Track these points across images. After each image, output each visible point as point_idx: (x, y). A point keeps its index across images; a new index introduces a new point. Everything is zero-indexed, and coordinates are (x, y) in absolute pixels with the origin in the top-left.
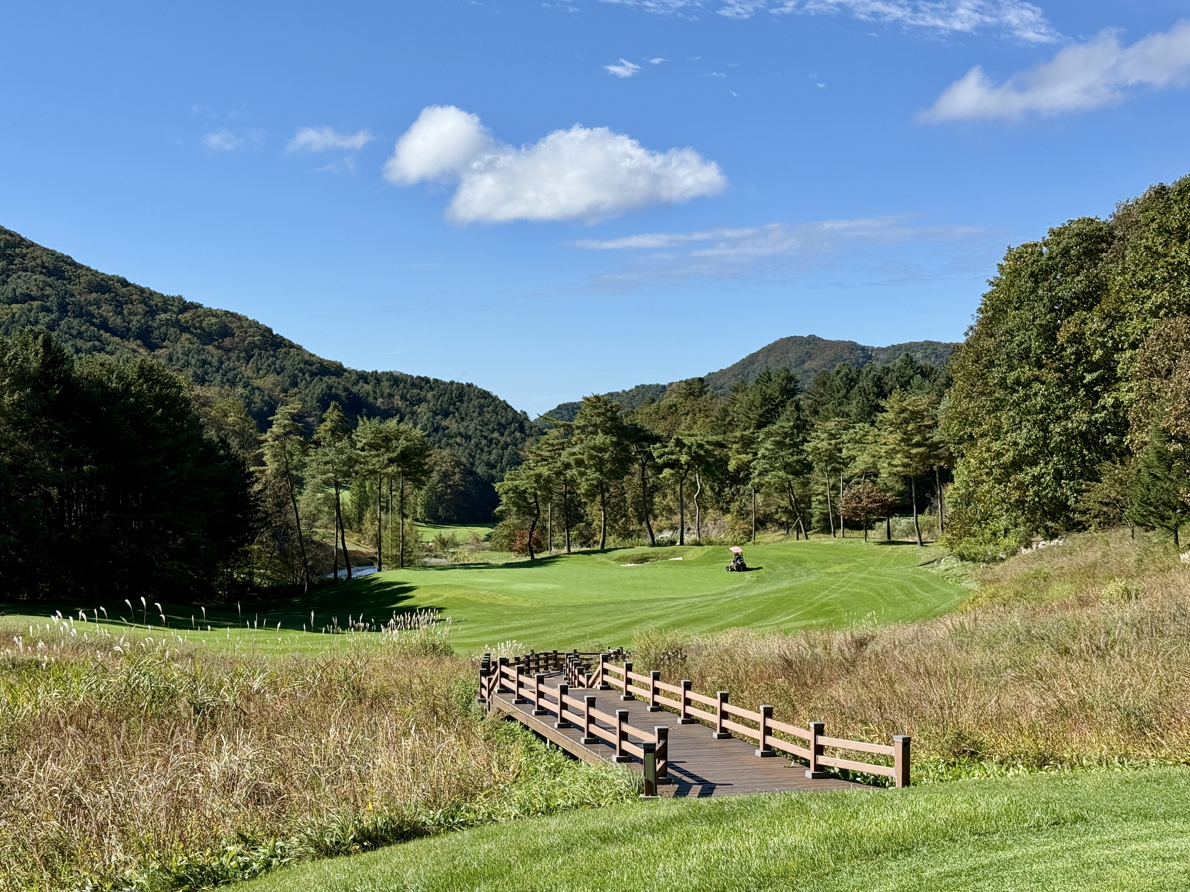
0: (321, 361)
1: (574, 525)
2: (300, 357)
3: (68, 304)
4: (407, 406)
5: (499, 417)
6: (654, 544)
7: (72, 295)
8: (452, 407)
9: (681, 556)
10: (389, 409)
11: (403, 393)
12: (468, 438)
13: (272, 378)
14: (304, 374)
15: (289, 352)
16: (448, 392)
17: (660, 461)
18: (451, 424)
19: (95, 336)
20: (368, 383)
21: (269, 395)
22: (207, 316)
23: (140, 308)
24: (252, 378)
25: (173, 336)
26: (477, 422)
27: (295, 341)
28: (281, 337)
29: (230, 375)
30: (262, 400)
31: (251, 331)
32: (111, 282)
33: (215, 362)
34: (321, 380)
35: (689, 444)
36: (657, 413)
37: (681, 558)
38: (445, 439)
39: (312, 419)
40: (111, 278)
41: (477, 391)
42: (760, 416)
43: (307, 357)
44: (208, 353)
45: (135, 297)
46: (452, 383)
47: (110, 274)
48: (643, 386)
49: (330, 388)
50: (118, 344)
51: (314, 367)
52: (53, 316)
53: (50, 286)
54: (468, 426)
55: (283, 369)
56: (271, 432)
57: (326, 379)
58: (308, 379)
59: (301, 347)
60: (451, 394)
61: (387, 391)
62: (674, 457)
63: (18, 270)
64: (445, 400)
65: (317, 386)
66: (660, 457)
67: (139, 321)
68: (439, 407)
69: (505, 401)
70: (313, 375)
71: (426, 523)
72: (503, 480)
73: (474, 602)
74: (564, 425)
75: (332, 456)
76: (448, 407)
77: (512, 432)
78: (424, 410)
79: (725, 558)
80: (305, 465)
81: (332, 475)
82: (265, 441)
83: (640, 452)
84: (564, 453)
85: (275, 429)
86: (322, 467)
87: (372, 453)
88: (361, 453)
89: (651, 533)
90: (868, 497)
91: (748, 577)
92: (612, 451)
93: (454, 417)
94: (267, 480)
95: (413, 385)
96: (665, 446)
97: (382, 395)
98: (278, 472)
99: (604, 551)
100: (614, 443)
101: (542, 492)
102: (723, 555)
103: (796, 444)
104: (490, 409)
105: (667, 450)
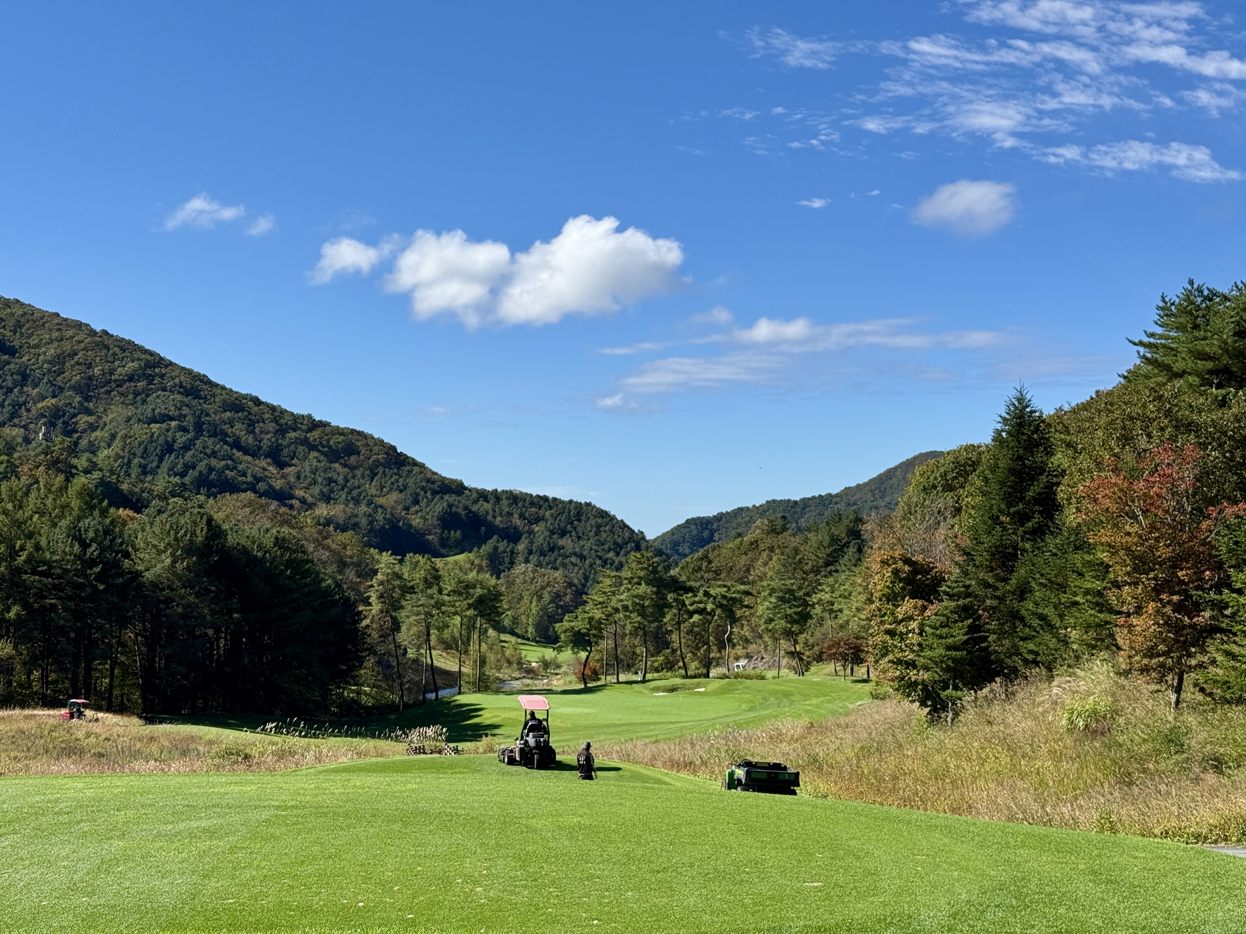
0: (443, 480)
2: (422, 475)
3: (204, 423)
4: (525, 524)
5: (616, 537)
6: (686, 677)
7: (208, 415)
8: (569, 526)
9: (704, 687)
10: (507, 528)
11: (521, 513)
12: (582, 558)
13: (394, 496)
14: (426, 493)
15: (412, 470)
16: (566, 511)
17: (691, 608)
18: (566, 542)
19: (228, 455)
20: (488, 502)
21: (391, 514)
22: (333, 435)
23: (272, 427)
24: (376, 496)
25: (302, 454)
26: (593, 542)
27: (419, 459)
28: (405, 455)
29: (355, 493)
30: (385, 519)
31: (376, 449)
32: (244, 401)
33: (341, 480)
34: (442, 498)
35: (715, 595)
36: (739, 548)
37: (702, 690)
38: (560, 559)
39: (433, 537)
40: (245, 397)
41: (594, 510)
42: (828, 555)
43: (429, 475)
44: (335, 471)
45: (266, 416)
46: (571, 502)
47: (244, 392)
49: (450, 506)
50: (249, 463)
51: (436, 486)
52: (189, 436)
53: (187, 406)
54: (583, 546)
55: (406, 487)
56: (377, 579)
57: (446, 497)
58: (430, 497)
59: (424, 465)
60: (569, 513)
61: (507, 509)
62: (702, 606)
63: (157, 389)
64: (563, 519)
65: (438, 505)
66: (692, 605)
67: (269, 440)
68: (557, 527)
69: (622, 521)
70: (435, 493)
71: (537, 642)
72: (562, 622)
74: (615, 576)
75: (423, 600)
76: (566, 526)
77: (627, 553)
78: (542, 529)
79: (734, 690)
80: (402, 607)
81: (423, 617)
82: (372, 586)
83: (676, 600)
84: (614, 599)
85: (380, 576)
86: (415, 609)
87: (455, 598)
88: (446, 598)
89: (685, 667)
90: (845, 644)
91: (744, 706)
92: (653, 599)
93: (571, 536)
94: (373, 616)
95: (532, 504)
96: (695, 596)
97: (501, 513)
98: (382, 612)
99: (644, 681)
100: (654, 593)
101: (594, 632)
102: (733, 687)
103: (795, 599)
104: (607, 529)
105: (697, 599)
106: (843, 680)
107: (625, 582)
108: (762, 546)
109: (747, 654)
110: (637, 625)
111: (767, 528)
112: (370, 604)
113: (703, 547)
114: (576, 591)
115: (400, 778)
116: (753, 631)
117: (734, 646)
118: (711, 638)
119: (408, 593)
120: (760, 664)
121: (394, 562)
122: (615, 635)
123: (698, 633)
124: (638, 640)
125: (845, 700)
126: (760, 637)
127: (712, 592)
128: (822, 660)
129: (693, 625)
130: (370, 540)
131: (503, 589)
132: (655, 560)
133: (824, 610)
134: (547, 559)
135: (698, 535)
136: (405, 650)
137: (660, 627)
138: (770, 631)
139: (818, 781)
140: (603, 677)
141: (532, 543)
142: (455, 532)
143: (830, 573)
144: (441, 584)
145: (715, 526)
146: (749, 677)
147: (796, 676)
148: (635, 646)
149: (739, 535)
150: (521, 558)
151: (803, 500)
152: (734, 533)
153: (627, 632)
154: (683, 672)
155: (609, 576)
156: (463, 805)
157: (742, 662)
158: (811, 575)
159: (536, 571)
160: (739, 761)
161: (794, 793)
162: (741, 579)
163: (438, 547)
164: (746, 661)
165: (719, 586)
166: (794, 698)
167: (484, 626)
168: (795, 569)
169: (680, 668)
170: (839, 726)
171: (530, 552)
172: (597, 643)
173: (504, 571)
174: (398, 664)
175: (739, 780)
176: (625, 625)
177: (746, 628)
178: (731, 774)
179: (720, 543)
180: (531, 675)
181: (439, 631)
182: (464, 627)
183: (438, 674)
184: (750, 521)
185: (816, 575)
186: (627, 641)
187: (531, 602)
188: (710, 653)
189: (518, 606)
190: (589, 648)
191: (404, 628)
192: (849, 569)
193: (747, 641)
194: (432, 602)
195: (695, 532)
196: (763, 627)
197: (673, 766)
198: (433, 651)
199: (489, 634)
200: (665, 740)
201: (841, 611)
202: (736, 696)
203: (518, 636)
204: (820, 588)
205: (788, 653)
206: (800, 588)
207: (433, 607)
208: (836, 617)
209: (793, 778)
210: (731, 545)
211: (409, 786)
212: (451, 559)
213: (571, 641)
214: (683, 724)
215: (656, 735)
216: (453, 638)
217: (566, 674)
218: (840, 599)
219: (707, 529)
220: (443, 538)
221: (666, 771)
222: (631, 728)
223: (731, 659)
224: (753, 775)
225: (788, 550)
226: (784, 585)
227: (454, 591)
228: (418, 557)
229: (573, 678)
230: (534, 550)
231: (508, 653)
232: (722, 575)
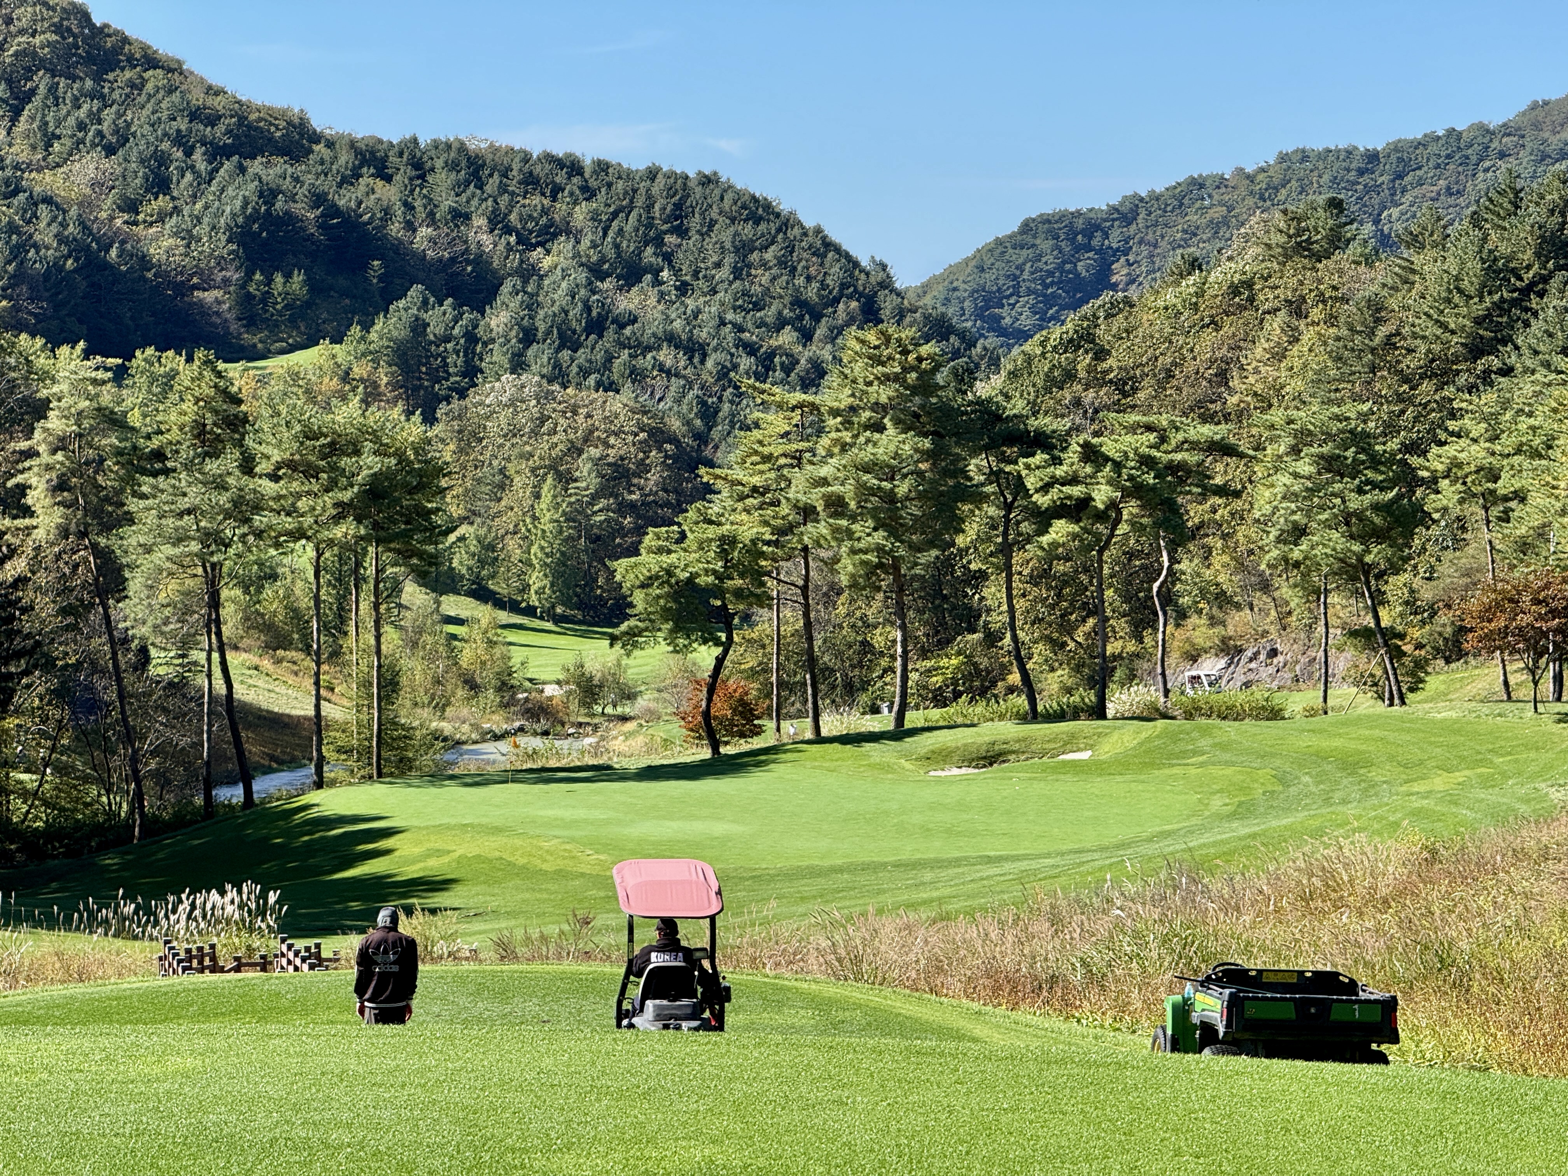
1: (949, 641)
2: (176, 97)
4: (509, 248)
5: (800, 281)
6: (1033, 716)
8: (649, 250)
9: (1091, 747)
10: (453, 260)
11: (495, 211)
12: (695, 350)
13: (88, 167)
14: (189, 153)
15: (144, 82)
16: (640, 201)
17: (1043, 501)
20: (388, 179)
21: (82, 224)
24: (30, 167)
26: (728, 298)
28: (117, 32)
30: (61, 239)
34: (242, 170)
35: (1117, 456)
36: (1195, 307)
37: (1085, 755)
38: (625, 355)
39: (217, 293)
41: (729, 197)
42: (1478, 321)
43: (197, 97)
46: (652, 174)
48: (1304, 156)
49: (268, 194)
51: (220, 129)
54: (697, 313)
55: (123, 137)
56: (46, 430)
57: (256, 166)
58: (202, 166)
59: (180, 64)
60: (649, 207)
61: (447, 202)
62: (1076, 491)
64: (628, 228)
65: (230, 191)
66: (1045, 488)
68: (611, 254)
69: (818, 230)
70: (216, 153)
71: (558, 620)
72: (637, 553)
73: (524, 867)
74: (800, 406)
75: (194, 496)
76: (639, 252)
77: (835, 333)
78: (564, 263)
79: (1184, 754)
80: (130, 519)
81: (195, 547)
82: (31, 454)
83: (994, 476)
84: (799, 479)
85: (55, 423)
86: (170, 522)
87: (295, 486)
88: (268, 487)
89: (1029, 687)
90: (1537, 602)
91: (1217, 803)
92: (920, 474)
93: (657, 282)
94: (38, 549)
95: (531, 181)
96: (1057, 461)
97: (431, 215)
98: (64, 532)
99: (900, 733)
100: (927, 455)
101: (739, 582)
102: (1182, 746)
103: (1375, 462)
104: (769, 255)
105: (1060, 471)
106: (1531, 713)
107: (832, 422)
108: (1266, 298)
109: (1224, 640)
110: (872, 558)
111: (1283, 239)
112: (28, 512)
113: (1075, 306)
114: (676, 458)
115: (143, 1040)
116: (1241, 566)
117: (1182, 615)
118: (1109, 593)
119: (144, 472)
120: (1265, 673)
121: (101, 375)
122: (805, 589)
123: (1065, 581)
124: (877, 605)
125: (1537, 776)
126: (1265, 586)
127: (1110, 447)
128: (1461, 654)
129: (1052, 554)
130: (16, 309)
131: (447, 454)
132: (926, 349)
133: (1467, 496)
134: (582, 355)
135: (1060, 268)
136: (143, 651)
137: (946, 565)
138: (1297, 565)
139: (1456, 1025)
140: (770, 725)
141: (532, 305)
142: (288, 276)
143: (1486, 378)
144: (249, 442)
145: (1114, 240)
146: (1229, 714)
147: (1381, 708)
148: (871, 626)
149: (1194, 265)
150: (498, 356)
151: (1396, 148)
152: (1176, 258)
153: (844, 580)
154: (1021, 702)
155: (780, 406)
156: (345, 1116)
157: (1211, 666)
158: (1426, 386)
159: (549, 396)
160: (1206, 970)
161: (1382, 1059)
162: (1199, 404)
163: (233, 327)
164: (1222, 663)
165: (1133, 429)
166: (1374, 774)
167: (390, 571)
168: (1373, 369)
169: (1011, 690)
170: (1519, 855)
171: (528, 337)
172: (747, 618)
173: (448, 399)
174: (121, 697)
175: (1208, 1028)
176: (836, 560)
177: (1219, 560)
178: (1182, 1011)
179: (1133, 293)
180: (543, 724)
181: (247, 592)
182: (325, 577)
183: (249, 726)
184: (1225, 222)
185: (1440, 388)
186: (842, 610)
187: (537, 496)
188: (1105, 639)
189: (495, 508)
190: (723, 636)
191: (135, 584)
192: (1547, 365)
193: (1223, 600)
194: (224, 499)
195: (1050, 261)
196: (1275, 553)
197: (996, 990)
198: (230, 656)
199: (405, 599)
200: (970, 913)
201: (1520, 496)
202: (1193, 771)
203: (499, 603)
204: (1452, 425)
205: (1354, 634)
206: (1390, 429)
207: (228, 515)
208: (1505, 518)
209: (1376, 1016)
210: (1170, 297)
211: (175, 1062)
212: (277, 364)
213: (666, 614)
214: (1024, 865)
215: (940, 900)
216: (295, 614)
217: (652, 716)
218: (1516, 460)
219: (1088, 248)
220: (249, 297)
221: (975, 1006)
222: (862, 879)
223: (1172, 660)
224: (1251, 1011)
225: (1350, 308)
226: (1337, 418)
227: (291, 465)
228: (173, 360)
229: (676, 729)
230: (542, 327)
231: (467, 656)
232: (1141, 395)
